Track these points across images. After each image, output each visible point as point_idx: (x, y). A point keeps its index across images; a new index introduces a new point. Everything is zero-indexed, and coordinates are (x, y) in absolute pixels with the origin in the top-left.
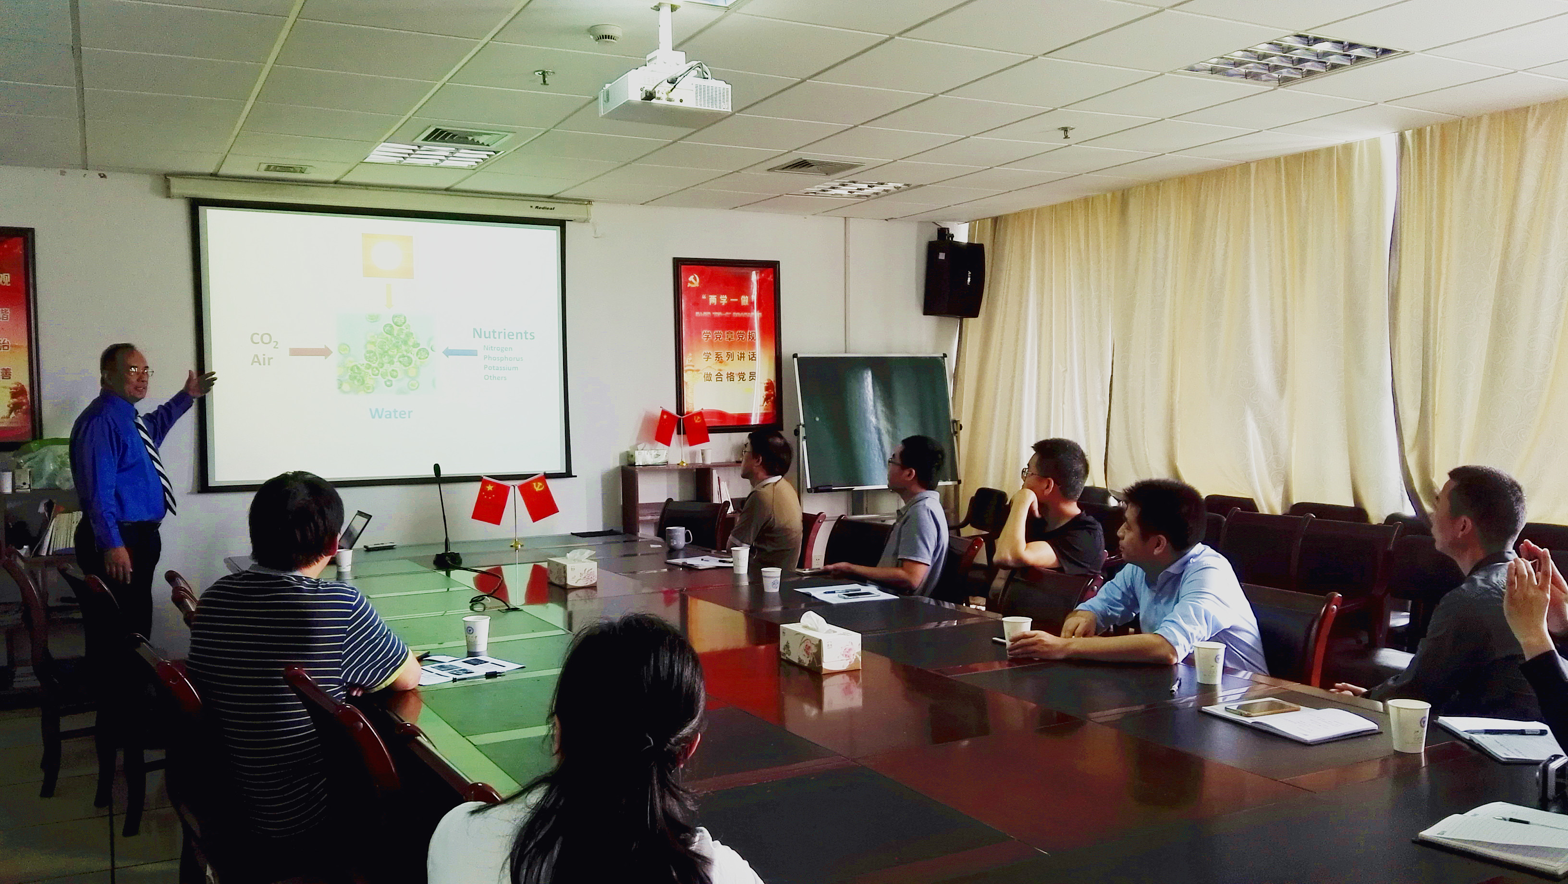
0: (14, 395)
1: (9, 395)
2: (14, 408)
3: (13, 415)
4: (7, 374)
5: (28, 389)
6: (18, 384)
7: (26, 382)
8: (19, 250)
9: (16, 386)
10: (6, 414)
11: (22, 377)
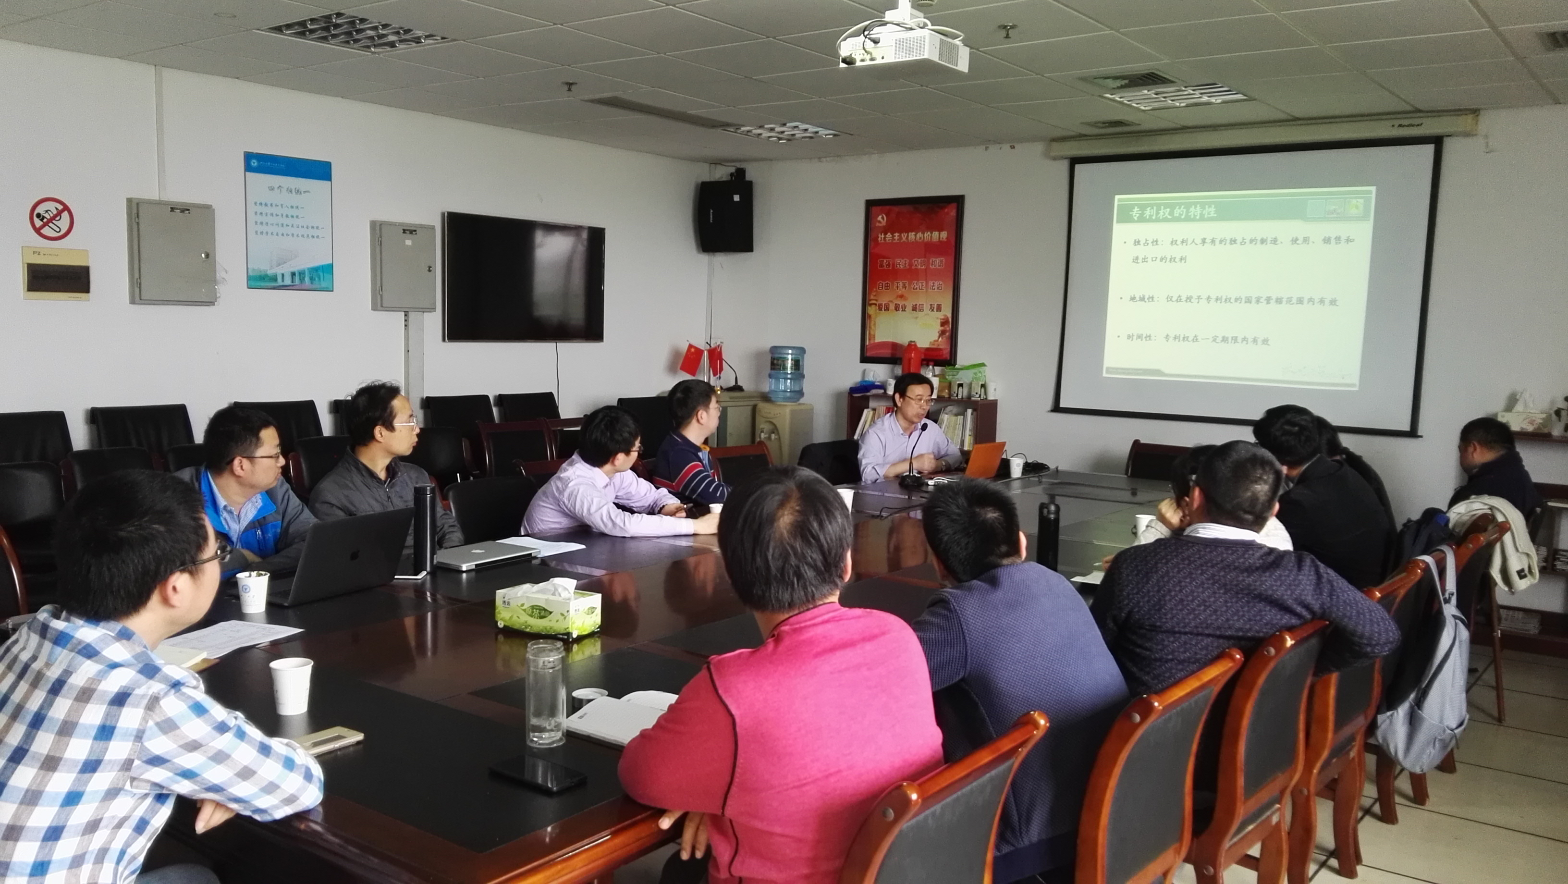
0: (943, 324)
1: (939, 324)
2: (942, 333)
3: (940, 339)
4: (939, 308)
5: (950, 320)
6: (945, 315)
7: (949, 315)
8: (953, 213)
9: (943, 317)
10: (937, 338)
11: (947, 312)
